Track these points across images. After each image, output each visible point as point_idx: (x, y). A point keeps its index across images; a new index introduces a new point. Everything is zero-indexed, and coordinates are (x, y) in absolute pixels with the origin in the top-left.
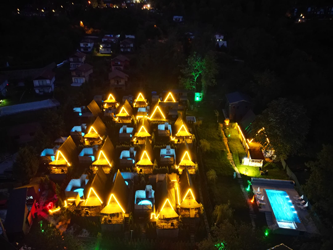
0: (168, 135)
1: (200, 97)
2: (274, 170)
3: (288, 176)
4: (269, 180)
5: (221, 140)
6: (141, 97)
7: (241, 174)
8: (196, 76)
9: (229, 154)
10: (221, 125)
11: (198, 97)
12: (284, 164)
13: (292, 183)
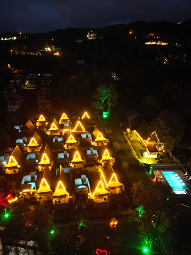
0: (90, 141)
1: (107, 115)
2: (165, 159)
3: (174, 162)
4: (163, 165)
5: (126, 142)
6: (64, 116)
7: (144, 163)
8: (103, 100)
9: (134, 151)
10: (124, 133)
11: (105, 115)
12: (171, 154)
13: (178, 166)
